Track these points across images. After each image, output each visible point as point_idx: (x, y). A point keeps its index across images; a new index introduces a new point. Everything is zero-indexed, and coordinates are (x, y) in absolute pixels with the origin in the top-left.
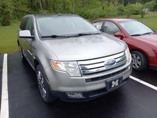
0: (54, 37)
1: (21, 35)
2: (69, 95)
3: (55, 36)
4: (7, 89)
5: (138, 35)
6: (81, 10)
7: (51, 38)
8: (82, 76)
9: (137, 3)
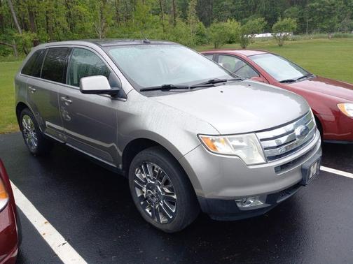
0: (166, 89)
1: (85, 88)
2: (239, 205)
3: (169, 86)
4: (46, 221)
5: (291, 81)
6: (116, 32)
7: (160, 91)
8: (267, 163)
9: (229, 21)
